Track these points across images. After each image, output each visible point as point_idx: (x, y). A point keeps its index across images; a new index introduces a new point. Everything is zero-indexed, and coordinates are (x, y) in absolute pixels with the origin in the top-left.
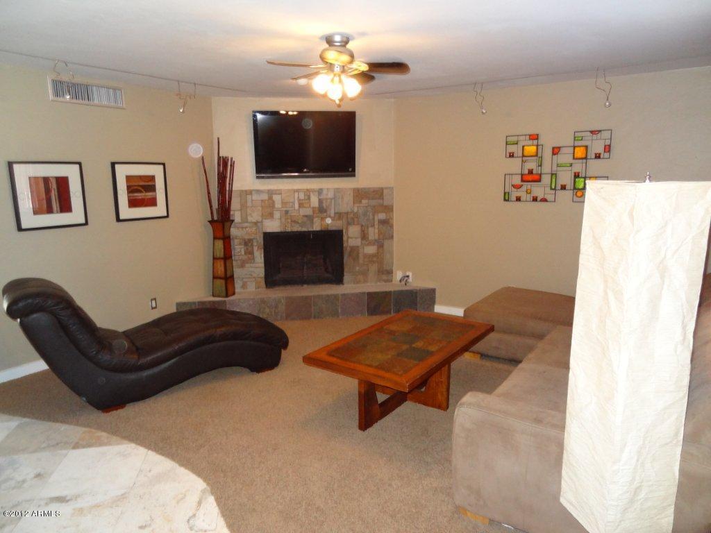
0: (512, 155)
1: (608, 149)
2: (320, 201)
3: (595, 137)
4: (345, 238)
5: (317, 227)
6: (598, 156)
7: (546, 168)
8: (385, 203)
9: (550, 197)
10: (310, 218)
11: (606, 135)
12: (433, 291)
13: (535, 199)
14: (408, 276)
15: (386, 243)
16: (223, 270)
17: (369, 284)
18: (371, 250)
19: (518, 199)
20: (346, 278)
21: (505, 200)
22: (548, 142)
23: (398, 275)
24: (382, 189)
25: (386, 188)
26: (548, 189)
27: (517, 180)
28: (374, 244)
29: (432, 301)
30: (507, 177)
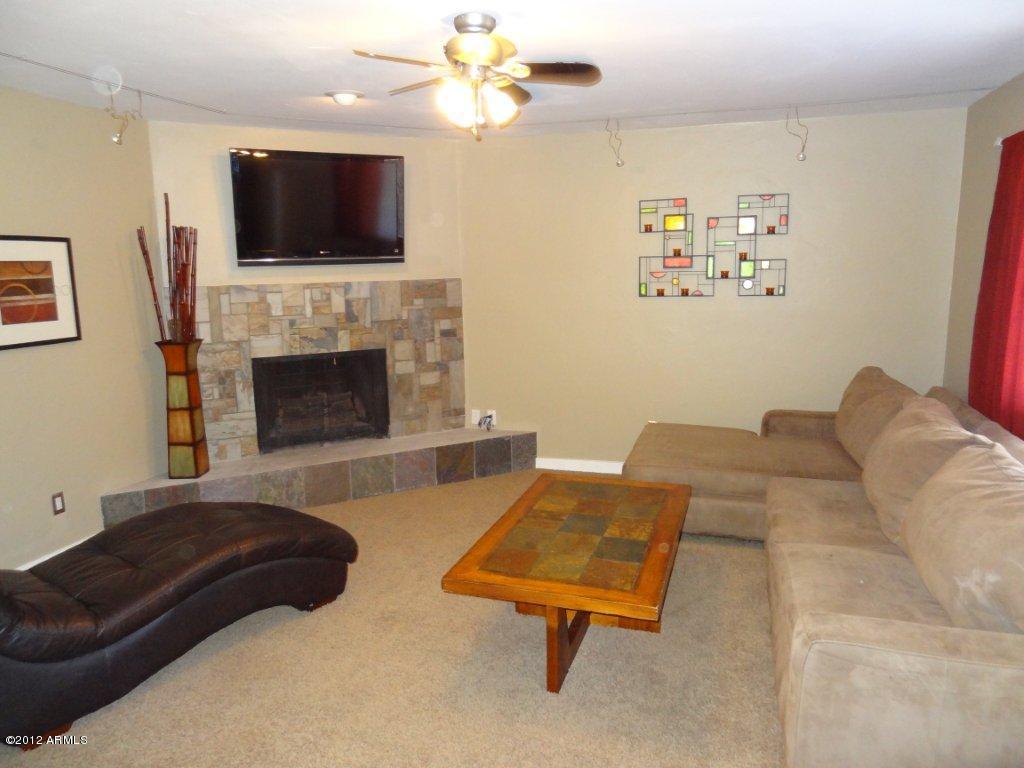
0: (648, 229)
1: (785, 219)
2: (348, 303)
3: (766, 203)
4: (389, 362)
5: (344, 344)
6: (771, 231)
7: (699, 249)
8: (450, 304)
9: (706, 290)
10: (331, 332)
11: (780, 201)
12: (532, 437)
13: (685, 293)
14: (490, 417)
15: (452, 365)
16: (188, 427)
17: (428, 433)
18: (430, 379)
19: (661, 293)
20: (394, 425)
21: (641, 295)
22: (700, 211)
23: (474, 417)
24: (443, 282)
25: (451, 280)
26: (703, 279)
27: (657, 265)
28: (435, 369)
29: (532, 453)
30: (643, 260)
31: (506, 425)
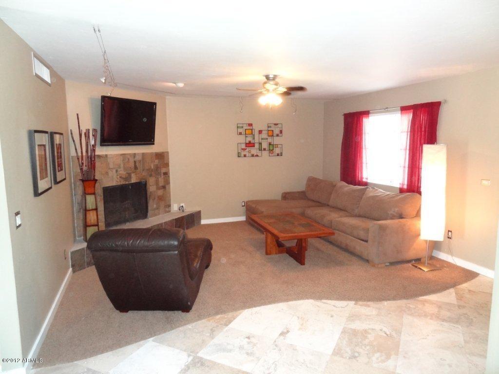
0: (240, 134)
1: (281, 132)
2: (135, 162)
3: (276, 126)
4: (148, 187)
5: (134, 180)
6: (277, 135)
7: (257, 140)
8: (166, 162)
9: (259, 154)
10: (129, 176)
11: (280, 126)
12: (199, 213)
13: (253, 156)
14: (182, 206)
15: (167, 187)
16: (95, 218)
17: (160, 215)
18: (160, 192)
19: (245, 156)
20: (150, 213)
21: (238, 156)
22: (256, 128)
23: (175, 207)
24: (163, 153)
25: (166, 152)
26: (258, 151)
27: (243, 146)
28: (162, 189)
29: (200, 219)
30: (239, 145)
31: (189, 210)
